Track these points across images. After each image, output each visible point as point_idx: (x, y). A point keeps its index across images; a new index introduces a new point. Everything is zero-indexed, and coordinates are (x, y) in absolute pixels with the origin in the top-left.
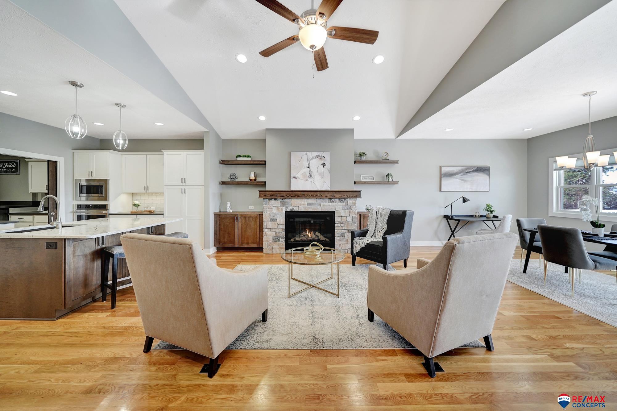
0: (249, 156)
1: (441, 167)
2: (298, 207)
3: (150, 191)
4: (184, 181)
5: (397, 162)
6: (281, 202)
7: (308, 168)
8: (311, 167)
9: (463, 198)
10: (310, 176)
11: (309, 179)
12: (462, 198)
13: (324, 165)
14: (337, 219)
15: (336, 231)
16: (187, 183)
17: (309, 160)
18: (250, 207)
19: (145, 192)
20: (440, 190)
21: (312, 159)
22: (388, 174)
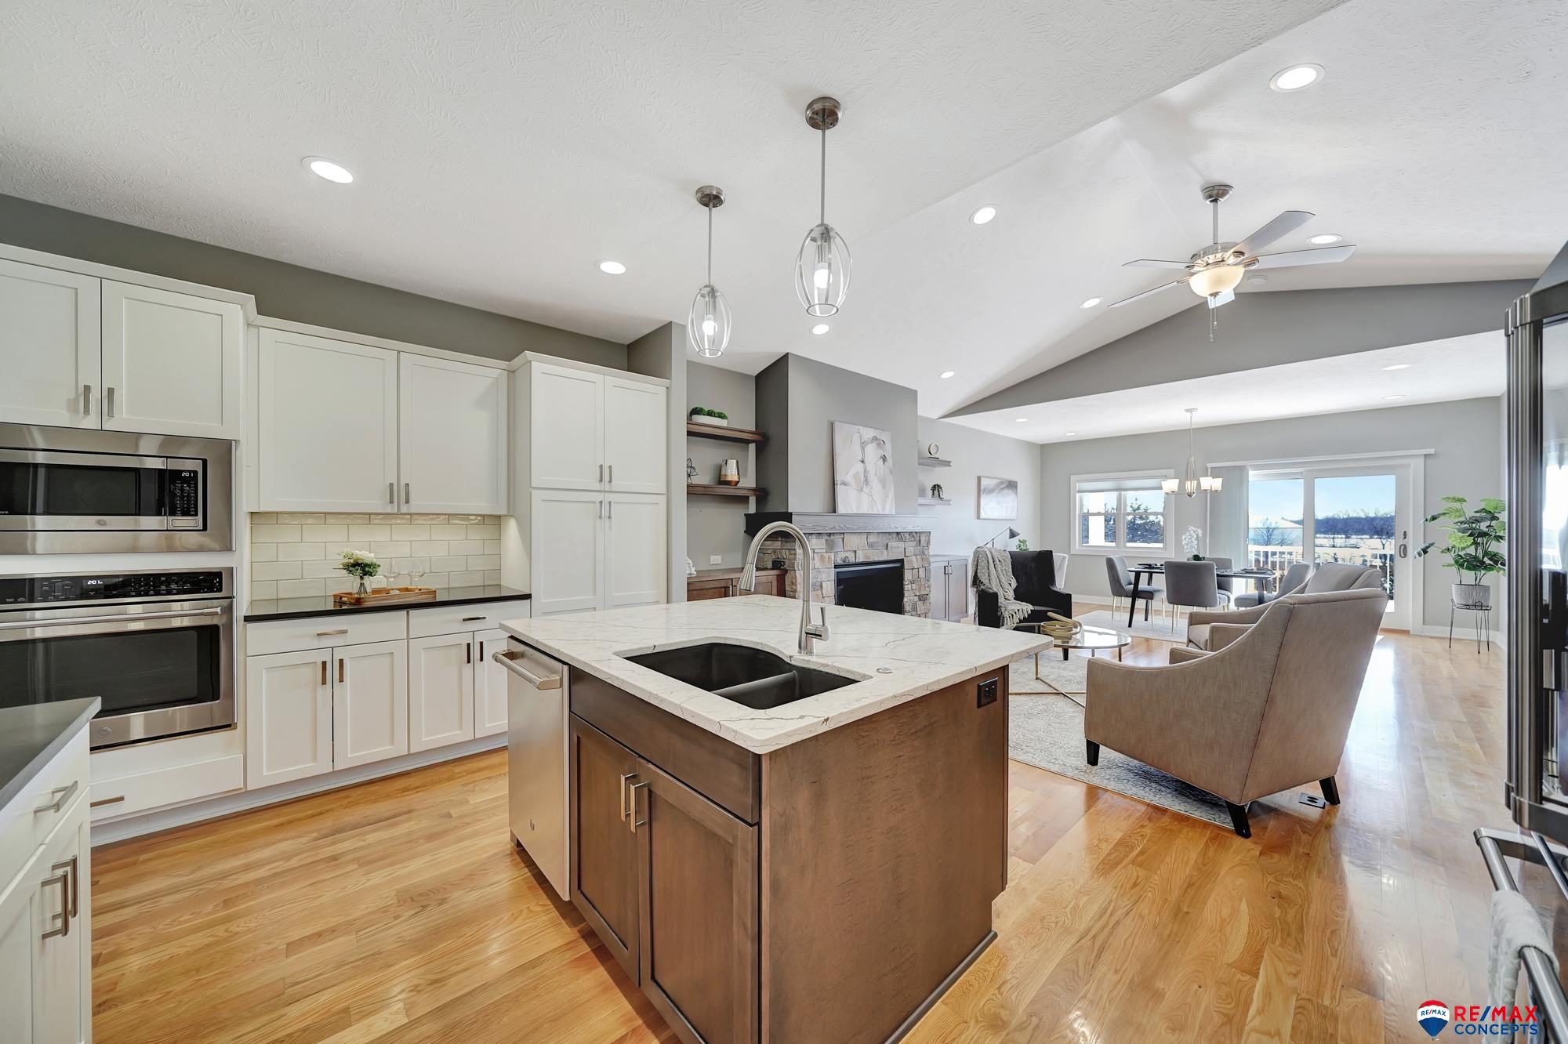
0: (721, 416)
1: (979, 479)
2: (855, 552)
3: (417, 504)
4: (604, 474)
5: (947, 463)
6: (826, 540)
7: (863, 462)
8: (865, 461)
9: (1011, 530)
10: (866, 481)
11: (866, 489)
12: (1008, 531)
13: (884, 458)
14: (908, 575)
15: (905, 599)
16: (617, 484)
17: (863, 445)
18: (712, 557)
19: (389, 509)
20: (978, 517)
21: (867, 443)
22: (939, 486)
